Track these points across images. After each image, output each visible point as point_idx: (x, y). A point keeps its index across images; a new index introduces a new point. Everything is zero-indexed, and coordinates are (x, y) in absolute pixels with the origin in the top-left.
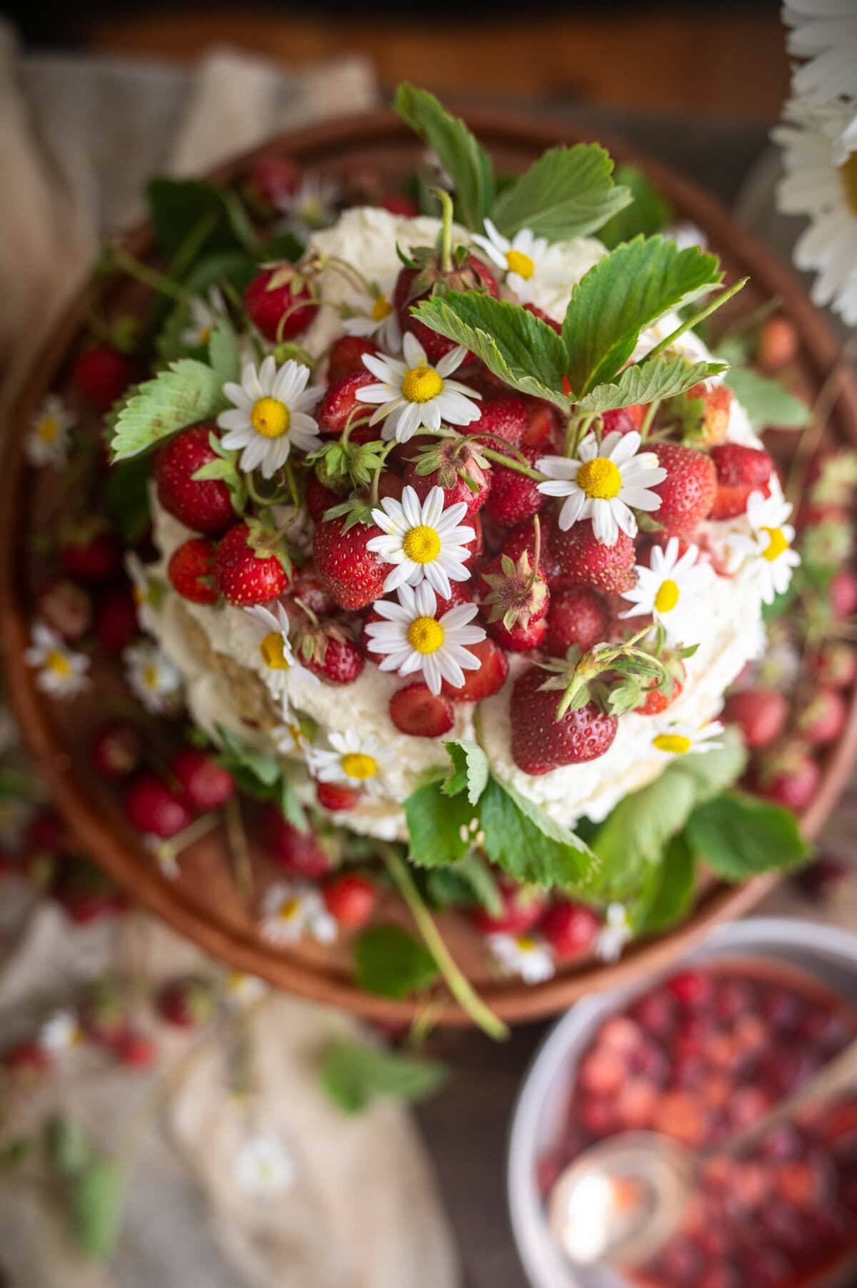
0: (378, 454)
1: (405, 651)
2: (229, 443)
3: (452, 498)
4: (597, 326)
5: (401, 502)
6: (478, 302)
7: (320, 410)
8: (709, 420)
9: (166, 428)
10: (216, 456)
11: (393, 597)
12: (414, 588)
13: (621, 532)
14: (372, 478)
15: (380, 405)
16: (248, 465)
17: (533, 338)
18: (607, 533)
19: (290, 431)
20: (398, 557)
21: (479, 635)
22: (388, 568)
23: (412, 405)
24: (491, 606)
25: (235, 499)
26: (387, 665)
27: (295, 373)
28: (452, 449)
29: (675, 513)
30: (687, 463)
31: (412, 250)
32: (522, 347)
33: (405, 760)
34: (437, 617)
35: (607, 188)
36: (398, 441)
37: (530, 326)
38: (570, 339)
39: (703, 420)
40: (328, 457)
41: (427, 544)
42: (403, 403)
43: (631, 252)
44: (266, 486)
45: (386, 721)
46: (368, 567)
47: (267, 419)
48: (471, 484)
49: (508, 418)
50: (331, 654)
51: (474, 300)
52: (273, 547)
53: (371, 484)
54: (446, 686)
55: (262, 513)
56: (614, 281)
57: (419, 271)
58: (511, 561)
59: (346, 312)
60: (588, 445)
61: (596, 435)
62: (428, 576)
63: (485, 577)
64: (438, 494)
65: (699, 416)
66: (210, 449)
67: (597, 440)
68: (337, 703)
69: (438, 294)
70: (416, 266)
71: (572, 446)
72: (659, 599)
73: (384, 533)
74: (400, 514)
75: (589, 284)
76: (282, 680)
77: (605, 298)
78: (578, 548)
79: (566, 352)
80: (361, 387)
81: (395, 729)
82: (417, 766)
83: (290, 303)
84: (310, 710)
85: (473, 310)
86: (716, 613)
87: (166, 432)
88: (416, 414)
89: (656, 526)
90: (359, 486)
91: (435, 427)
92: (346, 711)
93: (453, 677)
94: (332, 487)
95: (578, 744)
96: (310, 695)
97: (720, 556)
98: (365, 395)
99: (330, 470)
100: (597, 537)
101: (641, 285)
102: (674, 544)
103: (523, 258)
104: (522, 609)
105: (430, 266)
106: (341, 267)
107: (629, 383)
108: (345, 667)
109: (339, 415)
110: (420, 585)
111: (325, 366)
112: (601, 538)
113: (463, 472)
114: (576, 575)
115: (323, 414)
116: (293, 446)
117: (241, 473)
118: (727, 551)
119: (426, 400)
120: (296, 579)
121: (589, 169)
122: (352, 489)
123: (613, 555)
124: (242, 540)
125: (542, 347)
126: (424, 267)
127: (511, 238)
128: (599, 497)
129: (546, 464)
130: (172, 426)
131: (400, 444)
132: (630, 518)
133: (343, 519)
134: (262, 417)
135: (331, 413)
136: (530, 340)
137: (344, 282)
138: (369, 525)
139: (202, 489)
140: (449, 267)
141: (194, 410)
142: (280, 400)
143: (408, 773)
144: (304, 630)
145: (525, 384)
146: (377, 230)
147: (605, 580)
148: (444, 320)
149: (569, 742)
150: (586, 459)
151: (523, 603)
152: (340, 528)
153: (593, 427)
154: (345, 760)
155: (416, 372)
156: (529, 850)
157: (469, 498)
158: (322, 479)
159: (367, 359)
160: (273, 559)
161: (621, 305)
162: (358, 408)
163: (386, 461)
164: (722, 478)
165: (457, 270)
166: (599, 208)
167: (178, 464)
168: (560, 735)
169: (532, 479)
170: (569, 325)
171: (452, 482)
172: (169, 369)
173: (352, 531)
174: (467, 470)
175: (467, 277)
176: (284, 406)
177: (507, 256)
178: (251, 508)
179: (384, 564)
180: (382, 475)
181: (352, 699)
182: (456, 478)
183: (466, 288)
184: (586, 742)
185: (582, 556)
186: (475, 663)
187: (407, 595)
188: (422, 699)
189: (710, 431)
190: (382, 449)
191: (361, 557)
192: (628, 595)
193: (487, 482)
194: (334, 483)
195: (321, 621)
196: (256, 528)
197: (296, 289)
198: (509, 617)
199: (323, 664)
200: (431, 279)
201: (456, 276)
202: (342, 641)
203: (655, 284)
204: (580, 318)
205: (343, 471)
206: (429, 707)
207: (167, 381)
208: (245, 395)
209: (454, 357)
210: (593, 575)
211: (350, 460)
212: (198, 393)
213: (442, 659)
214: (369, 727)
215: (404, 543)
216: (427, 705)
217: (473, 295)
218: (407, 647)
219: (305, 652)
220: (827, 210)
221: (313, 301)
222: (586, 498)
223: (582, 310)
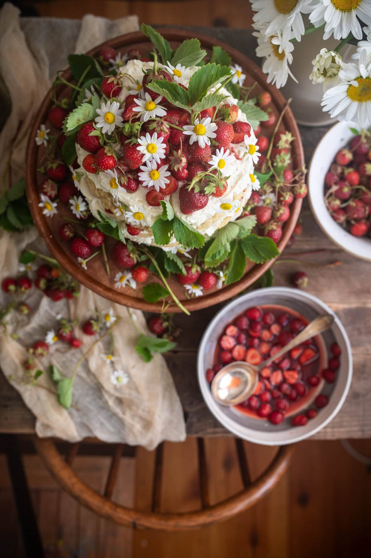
0: (139, 125)
1: (149, 180)
2: (98, 126)
3: (159, 136)
4: (198, 88)
5: (145, 137)
6: (164, 83)
7: (123, 115)
8: (231, 114)
9: (81, 122)
10: (95, 129)
11: (145, 164)
12: (150, 162)
13: (206, 144)
14: (138, 132)
15: (139, 112)
16: (104, 132)
17: (180, 92)
18: (202, 144)
19: (115, 122)
20: (145, 152)
21: (169, 174)
22: (143, 155)
23: (148, 112)
24: (171, 164)
25: (101, 141)
26: (144, 184)
27: (116, 104)
28: (159, 122)
29: (221, 139)
30: (224, 125)
31: (147, 70)
32: (177, 95)
33: (151, 213)
34: (157, 170)
35: (199, 50)
36: (144, 121)
37: (179, 89)
38: (191, 92)
39: (229, 114)
40: (126, 127)
41: (153, 148)
42: (146, 111)
43: (207, 68)
44: (109, 137)
45: (146, 202)
46: (138, 155)
47: (109, 118)
48: (164, 131)
49: (174, 115)
50: (129, 182)
51: (163, 82)
52: (112, 153)
53: (137, 133)
54: (161, 188)
55: (108, 145)
56: (202, 76)
57: (149, 75)
58: (176, 152)
59: (129, 89)
60: (197, 121)
61: (199, 119)
62: (154, 158)
63: (169, 157)
64: (155, 134)
65: (228, 113)
66: (93, 127)
67: (199, 120)
68: (131, 198)
69: (154, 81)
70: (148, 74)
71: (193, 122)
72: (219, 164)
73: (141, 145)
74: (146, 141)
75: (195, 77)
76: (116, 193)
77: (200, 81)
78: (195, 149)
79: (189, 96)
80: (134, 107)
81: (148, 204)
82: (155, 215)
83: (114, 87)
84: (124, 201)
85: (163, 85)
86: (237, 170)
87: (81, 123)
88: (149, 113)
89: (217, 144)
90: (135, 135)
91: (154, 117)
92: (134, 200)
93: (162, 185)
94: (127, 135)
95: (197, 202)
96: (124, 196)
97: (237, 154)
98: (135, 109)
99: (126, 130)
100: (200, 146)
101: (210, 77)
102: (222, 149)
103: (178, 71)
104: (179, 165)
105: (151, 74)
106: (128, 76)
107: (204, 102)
108: (133, 186)
109: (128, 115)
110: (152, 160)
111: (124, 104)
112: (201, 146)
113: (162, 128)
114: (195, 157)
115: (124, 115)
116: (116, 126)
117: (102, 134)
118: (239, 152)
119: (152, 110)
120: (119, 163)
121: (195, 46)
122: (133, 136)
123: (204, 151)
124: (103, 151)
125: (183, 95)
126: (150, 74)
127: (175, 67)
128: (200, 135)
129: (185, 127)
130: (83, 121)
131: (145, 122)
132: (208, 140)
133: (130, 143)
134: (107, 117)
135: (126, 115)
136: (179, 92)
137: (129, 80)
138: (137, 143)
139: (92, 138)
140: (156, 74)
141: (88, 117)
142: (112, 112)
143: (152, 217)
144: (122, 176)
145: (177, 104)
146: (137, 65)
147: (203, 158)
148: (155, 87)
149: (194, 202)
150: (196, 125)
151: (180, 163)
152: (130, 145)
153: (198, 116)
154: (135, 215)
155: (149, 103)
156: (187, 238)
157: (164, 136)
158: (125, 133)
159: (135, 100)
160: (112, 156)
161: (205, 83)
162: (133, 114)
163: (141, 127)
164: (235, 131)
165: (159, 74)
166: (198, 56)
167: (85, 132)
168: (192, 200)
169: (182, 131)
170: (190, 88)
171: (159, 131)
172: (81, 106)
173: (133, 146)
174: (163, 128)
175: (162, 76)
176: (113, 114)
177: (173, 71)
178: (105, 143)
179: (142, 154)
180: (140, 131)
181: (136, 197)
182: (160, 130)
183: (161, 79)
184: (199, 202)
185: (196, 151)
186: (168, 182)
187: (148, 163)
188: (155, 194)
189: (231, 117)
190: (140, 124)
191: (135, 152)
192: (210, 163)
193: (169, 132)
194: (128, 134)
195: (126, 174)
196: (107, 148)
197: (115, 83)
198: (176, 167)
199: (127, 185)
200: (152, 77)
201: (159, 76)
202: (132, 178)
203: (214, 77)
204: (193, 86)
205: (130, 130)
206: (157, 197)
207: (81, 109)
208: (102, 112)
209: (159, 98)
210: (199, 157)
211: (132, 127)
212: (89, 112)
213: (159, 182)
214: (141, 204)
215: (147, 148)
216: (156, 196)
217: (163, 81)
218: (150, 179)
219: (122, 182)
220: (269, 55)
221: (121, 86)
222: (196, 135)
223: (193, 84)
